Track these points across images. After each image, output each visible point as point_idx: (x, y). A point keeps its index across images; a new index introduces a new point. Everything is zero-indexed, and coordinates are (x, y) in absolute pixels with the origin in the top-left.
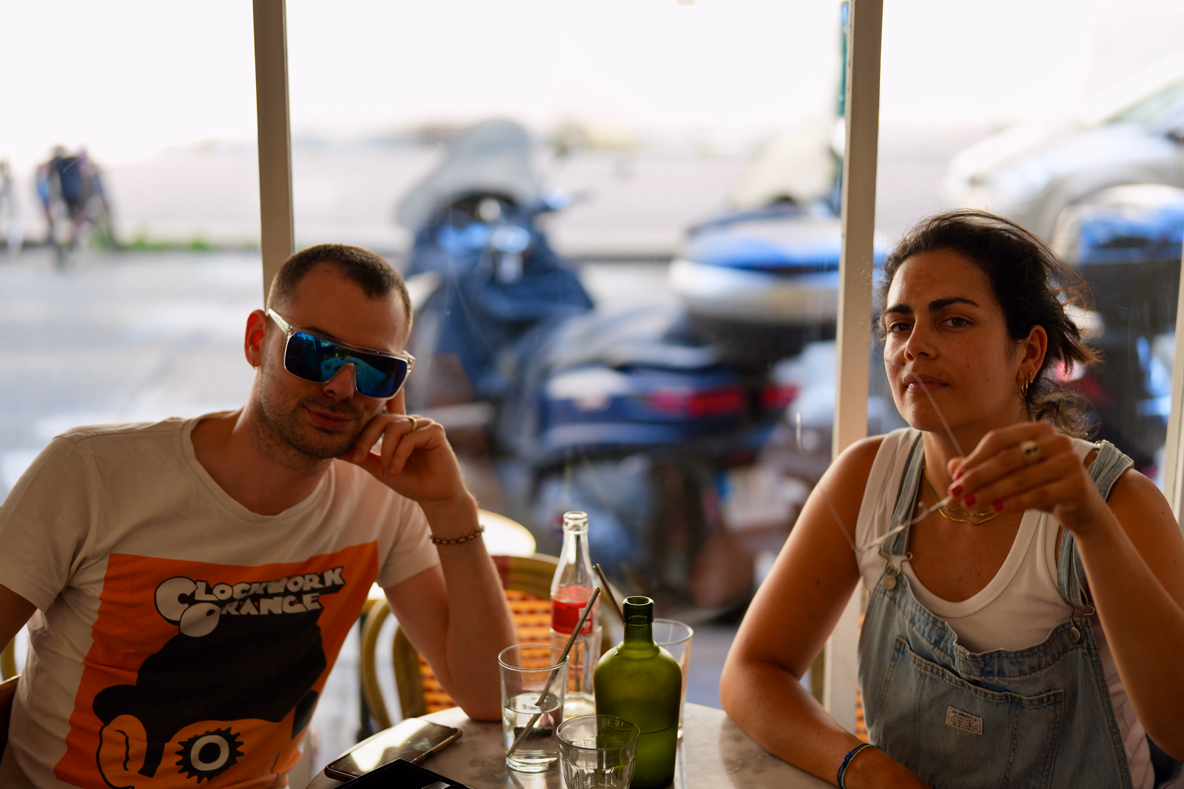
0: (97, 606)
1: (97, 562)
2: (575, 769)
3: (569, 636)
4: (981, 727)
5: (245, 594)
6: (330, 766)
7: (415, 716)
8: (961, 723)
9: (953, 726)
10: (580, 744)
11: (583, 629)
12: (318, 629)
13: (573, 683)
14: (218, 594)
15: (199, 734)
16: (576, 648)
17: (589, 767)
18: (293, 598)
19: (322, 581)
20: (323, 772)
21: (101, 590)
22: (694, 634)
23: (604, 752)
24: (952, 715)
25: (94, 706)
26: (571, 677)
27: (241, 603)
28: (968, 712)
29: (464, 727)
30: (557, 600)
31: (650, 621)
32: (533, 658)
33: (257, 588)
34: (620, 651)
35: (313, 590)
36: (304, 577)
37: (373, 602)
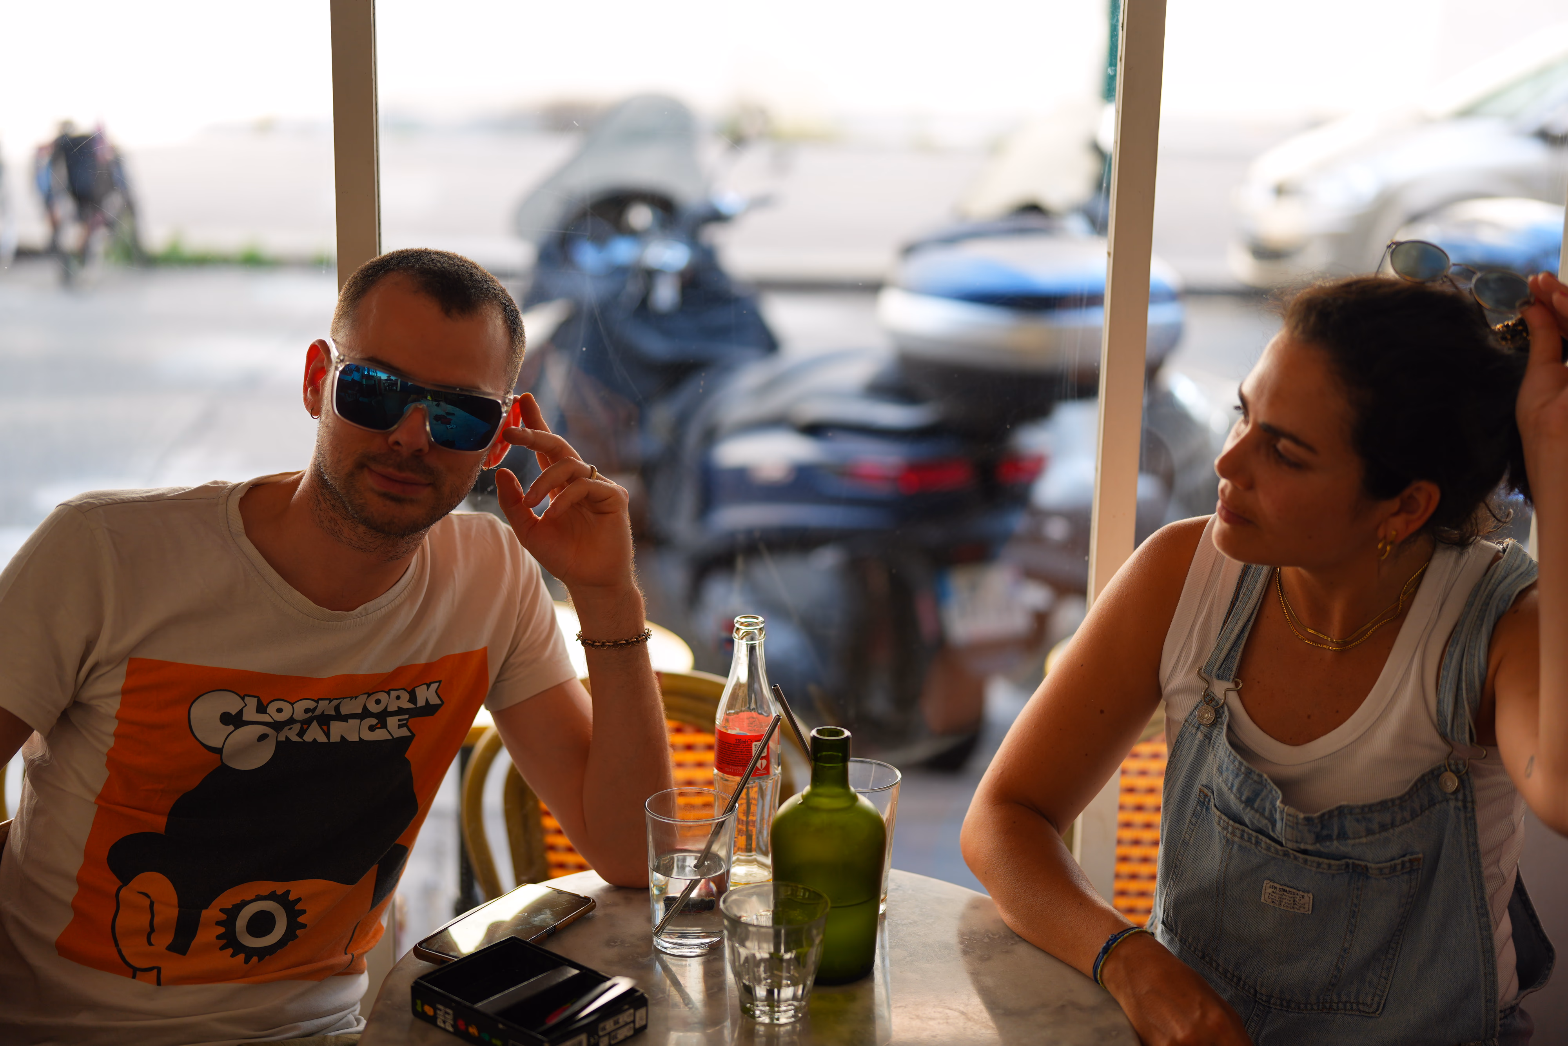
0: (112, 727)
1: (112, 669)
2: (743, 952)
3: (738, 779)
4: (1311, 904)
5: (310, 714)
6: (421, 944)
7: (535, 881)
8: (1282, 900)
9: (1271, 904)
10: (751, 920)
11: (758, 769)
12: (407, 762)
13: (742, 840)
14: (273, 714)
15: (248, 899)
16: (748, 794)
17: (762, 951)
18: (373, 721)
19: (413, 699)
20: (412, 952)
21: (118, 706)
22: (901, 778)
23: (783, 931)
24: (1270, 890)
25: (109, 859)
26: (740, 831)
27: (305, 727)
28: (1291, 888)
29: (598, 896)
30: (724, 730)
31: (845, 760)
32: (691, 807)
33: (324, 707)
34: (806, 798)
35: (400, 711)
36: (389, 693)
37: (481, 731)
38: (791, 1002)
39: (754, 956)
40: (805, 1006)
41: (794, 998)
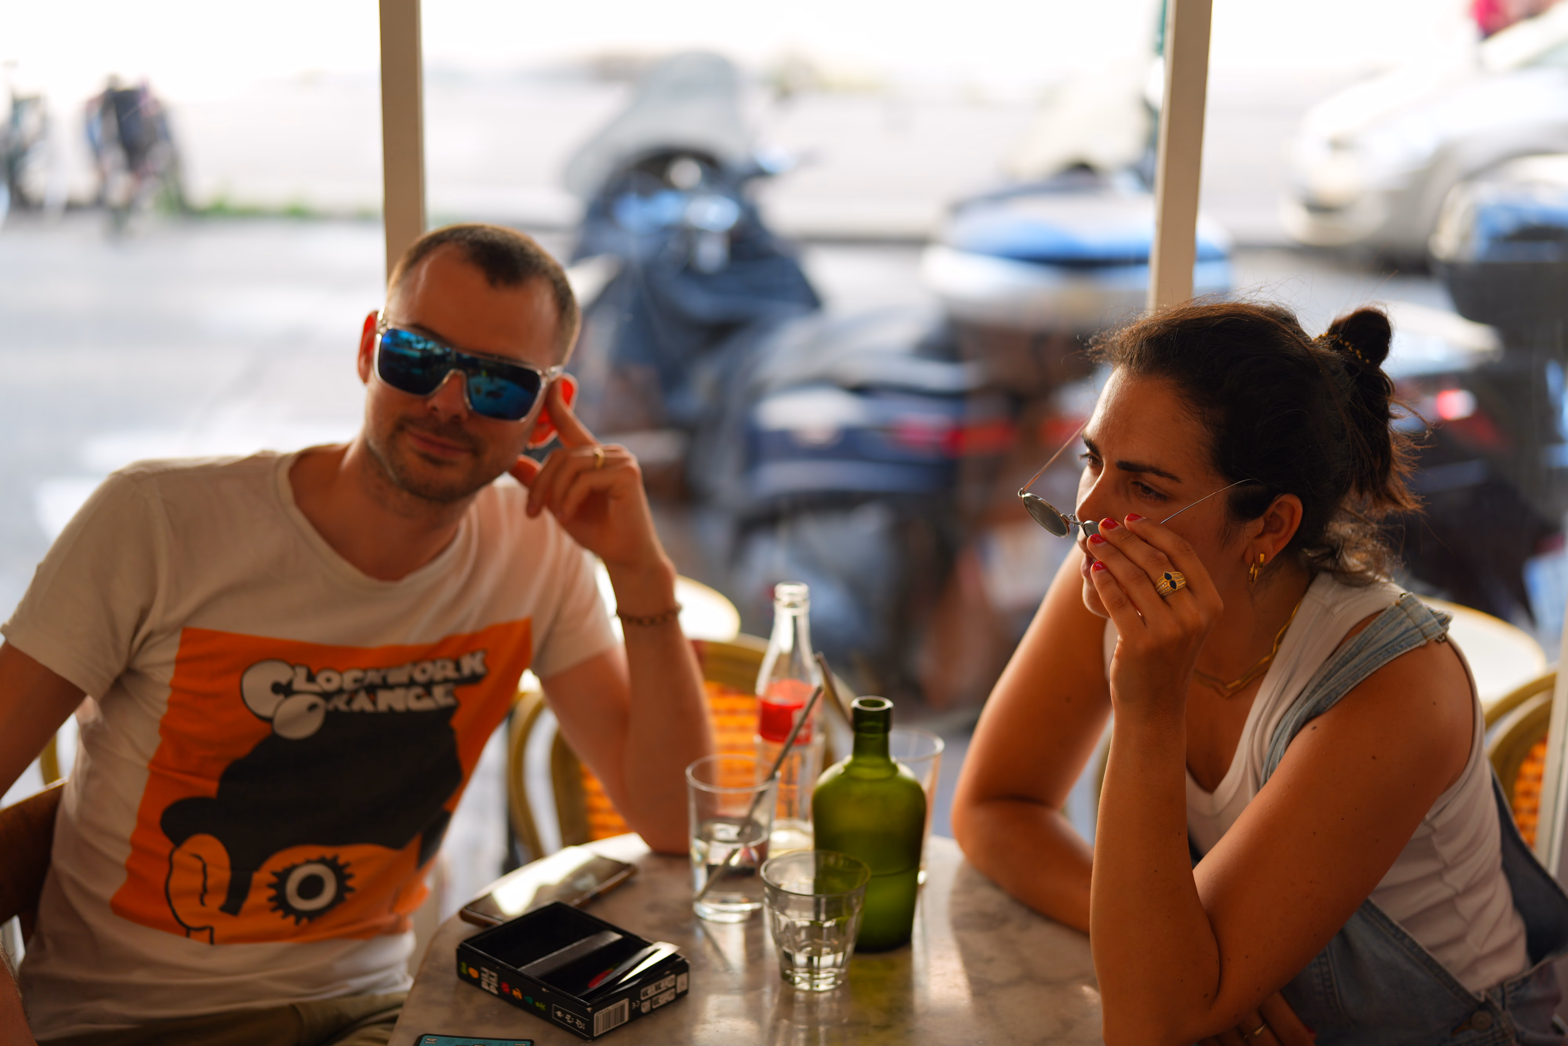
0: (165, 695)
1: (166, 638)
2: (784, 920)
5: (358, 684)
6: (467, 907)
7: (579, 844)
10: (791, 889)
12: (451, 731)
14: (322, 683)
15: (298, 862)
17: (803, 920)
18: (419, 690)
19: (458, 668)
20: (458, 916)
21: (172, 675)
23: (824, 900)
25: (162, 822)
27: (352, 696)
29: (643, 862)
31: (886, 730)
33: (373, 677)
34: (848, 768)
35: (446, 681)
36: (434, 663)
38: (830, 969)
39: (793, 924)
40: (846, 973)
41: (834, 965)
